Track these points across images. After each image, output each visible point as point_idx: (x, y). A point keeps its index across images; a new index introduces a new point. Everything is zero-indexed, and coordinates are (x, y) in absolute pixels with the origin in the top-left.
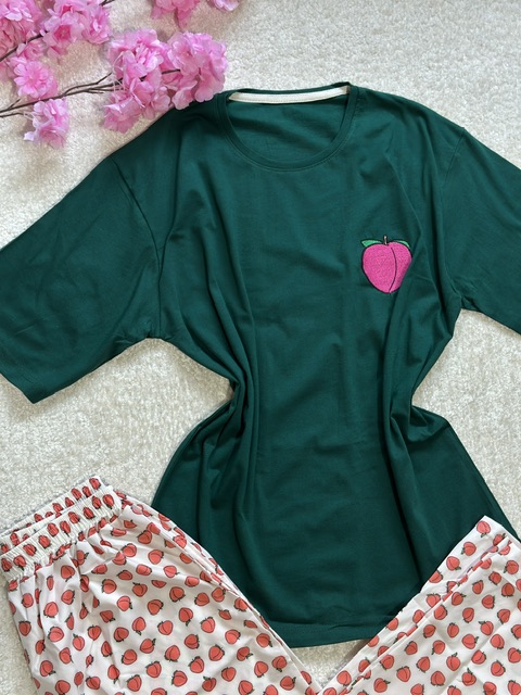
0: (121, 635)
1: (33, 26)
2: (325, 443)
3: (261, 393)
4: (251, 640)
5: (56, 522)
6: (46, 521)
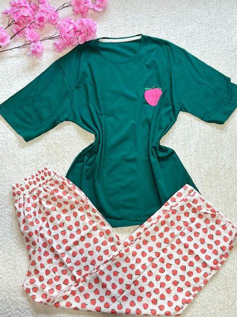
0: (52, 220)
2: (129, 157)
4: (98, 224)
5: (32, 181)
6: (28, 181)
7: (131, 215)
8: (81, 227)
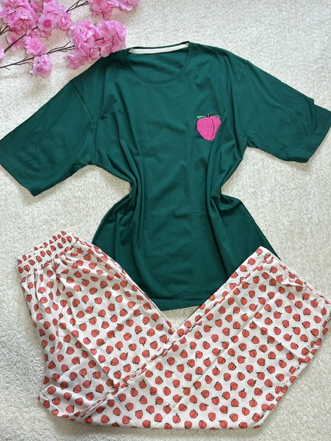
0: (76, 303)
2: (178, 213)
3: (145, 190)
4: (140, 306)
5: (44, 250)
6: (40, 250)
7: (186, 292)
8: (117, 311)
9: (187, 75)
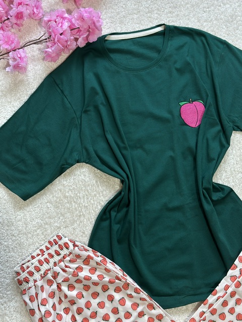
0: (80, 311)
1: (5, 15)
2: (171, 205)
3: (136, 184)
4: (144, 307)
5: (42, 258)
6: (37, 258)
7: (187, 287)
8: (122, 314)
9: (166, 60)
